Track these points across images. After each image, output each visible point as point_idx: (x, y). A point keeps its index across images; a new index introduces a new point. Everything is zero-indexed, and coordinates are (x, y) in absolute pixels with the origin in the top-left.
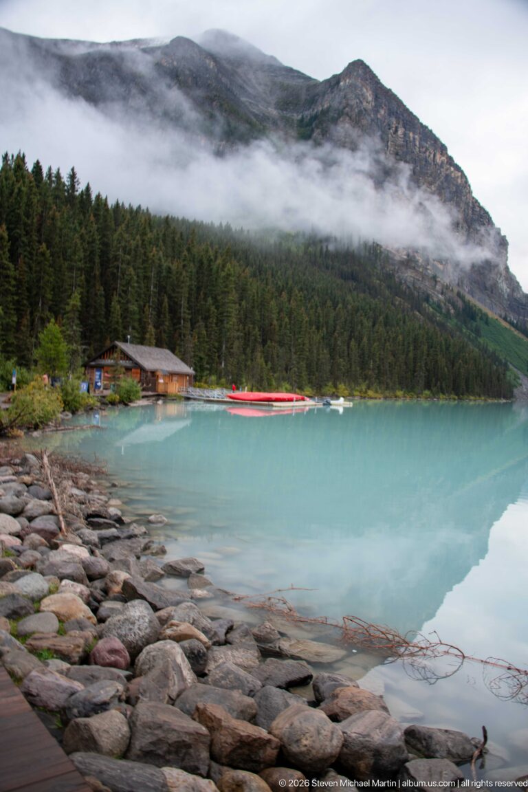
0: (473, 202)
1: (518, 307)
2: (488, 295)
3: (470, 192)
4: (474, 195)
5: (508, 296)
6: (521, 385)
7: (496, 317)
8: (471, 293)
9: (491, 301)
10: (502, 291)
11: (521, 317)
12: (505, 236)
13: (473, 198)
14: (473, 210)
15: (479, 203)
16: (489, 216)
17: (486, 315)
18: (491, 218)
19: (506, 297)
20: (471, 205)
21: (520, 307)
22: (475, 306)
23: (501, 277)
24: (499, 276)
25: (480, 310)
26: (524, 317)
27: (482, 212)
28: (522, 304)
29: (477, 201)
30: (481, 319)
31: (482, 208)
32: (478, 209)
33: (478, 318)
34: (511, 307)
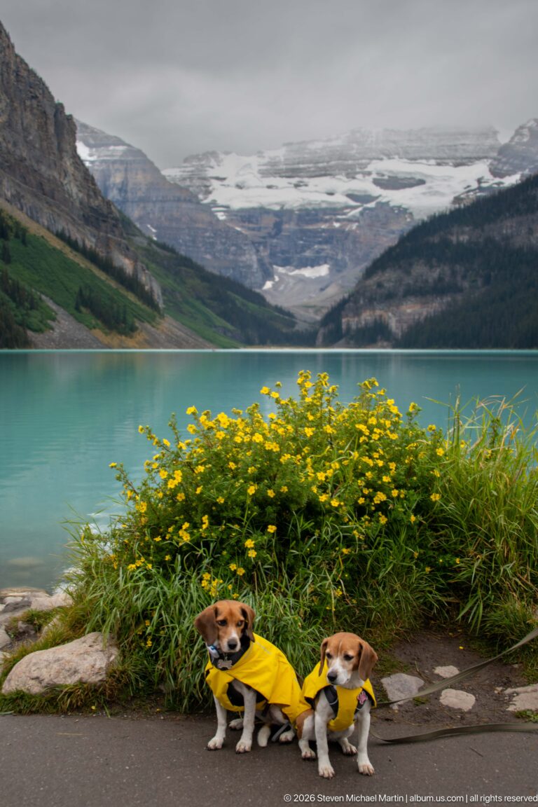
0: (16, 62)
1: (97, 219)
2: (47, 203)
3: (11, 47)
4: (17, 51)
5: (81, 203)
6: (52, 329)
7: (43, 232)
8: (17, 198)
9: (52, 210)
10: (71, 196)
11: (102, 234)
12: (71, 116)
13: (17, 56)
14: (17, 75)
15: (26, 65)
16: (44, 84)
17: (25, 231)
18: (47, 88)
19: (77, 204)
20: (13, 67)
21: (101, 218)
22: (11, 217)
23: (66, 176)
24: (63, 174)
25: (17, 224)
26: (107, 232)
27: (32, 79)
28: (102, 215)
29: (22, 61)
30: (17, 236)
31: (32, 73)
32: (24, 74)
33: (11, 235)
34: (87, 220)
